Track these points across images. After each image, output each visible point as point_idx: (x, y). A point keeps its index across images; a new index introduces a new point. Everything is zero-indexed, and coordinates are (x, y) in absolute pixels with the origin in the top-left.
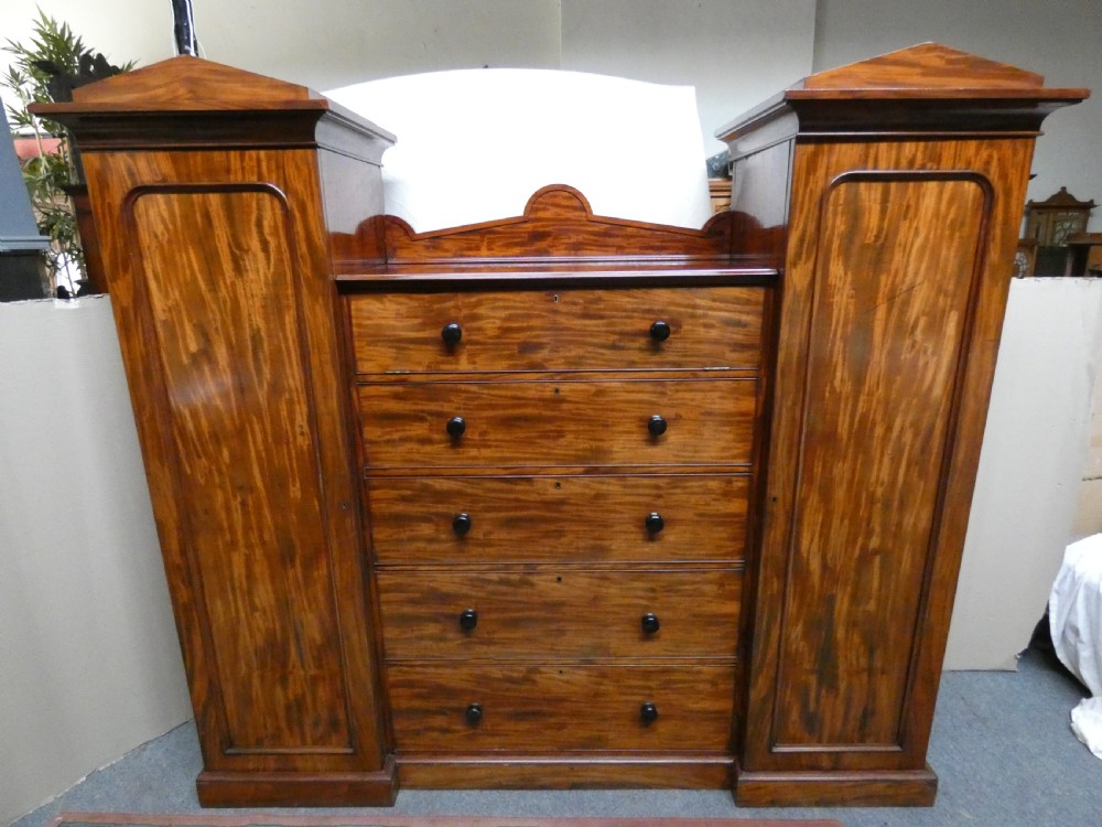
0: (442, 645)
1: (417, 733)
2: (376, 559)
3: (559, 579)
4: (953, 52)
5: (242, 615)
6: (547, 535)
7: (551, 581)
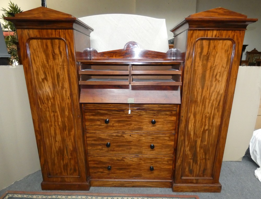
0: (102, 151)
1: (95, 173)
2: (86, 130)
3: (130, 135)
4: (226, 10)
5: (53, 143)
6: (127, 125)
7: (129, 136)
